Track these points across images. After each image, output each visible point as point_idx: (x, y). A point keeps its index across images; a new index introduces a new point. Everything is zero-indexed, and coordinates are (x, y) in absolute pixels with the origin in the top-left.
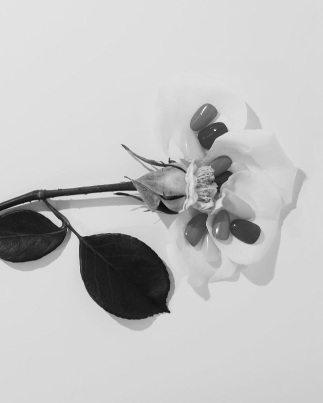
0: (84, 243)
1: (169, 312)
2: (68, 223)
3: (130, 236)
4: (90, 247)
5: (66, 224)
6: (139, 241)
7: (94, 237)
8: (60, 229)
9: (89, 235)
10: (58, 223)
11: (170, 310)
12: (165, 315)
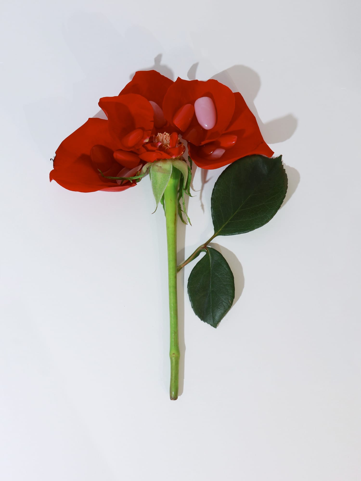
0: (220, 231)
1: (281, 156)
2: (203, 246)
3: (214, 189)
4: (224, 226)
5: (203, 248)
6: (217, 181)
7: (214, 223)
8: (207, 252)
9: (213, 227)
10: (202, 254)
11: (279, 156)
12: (283, 159)
